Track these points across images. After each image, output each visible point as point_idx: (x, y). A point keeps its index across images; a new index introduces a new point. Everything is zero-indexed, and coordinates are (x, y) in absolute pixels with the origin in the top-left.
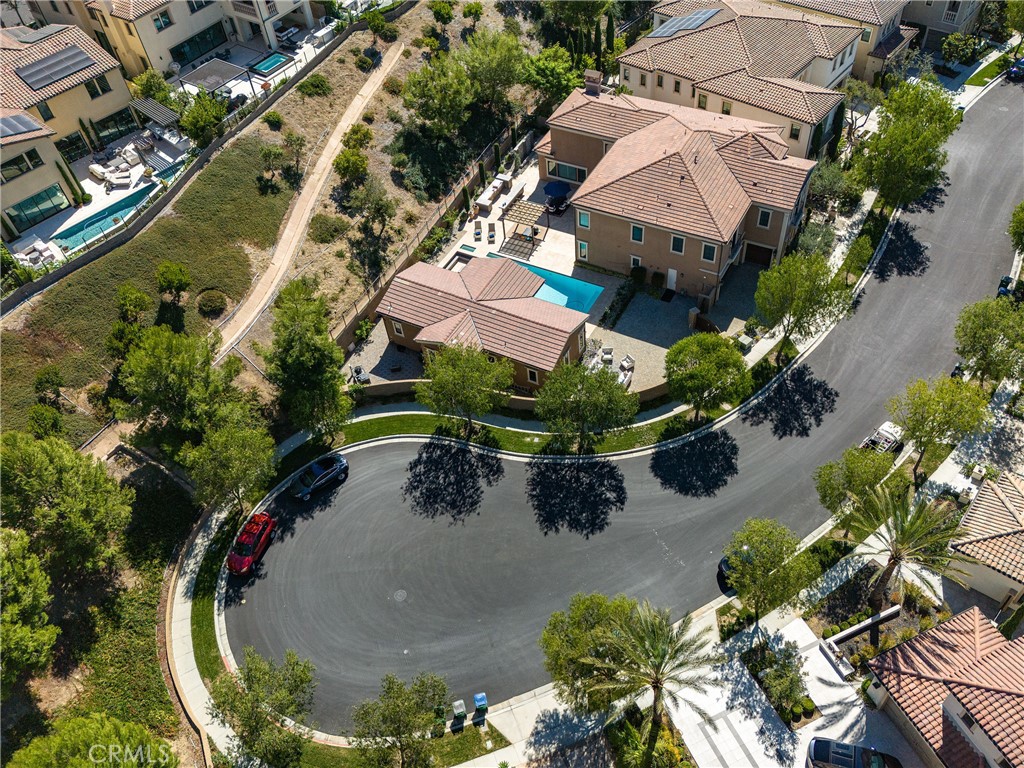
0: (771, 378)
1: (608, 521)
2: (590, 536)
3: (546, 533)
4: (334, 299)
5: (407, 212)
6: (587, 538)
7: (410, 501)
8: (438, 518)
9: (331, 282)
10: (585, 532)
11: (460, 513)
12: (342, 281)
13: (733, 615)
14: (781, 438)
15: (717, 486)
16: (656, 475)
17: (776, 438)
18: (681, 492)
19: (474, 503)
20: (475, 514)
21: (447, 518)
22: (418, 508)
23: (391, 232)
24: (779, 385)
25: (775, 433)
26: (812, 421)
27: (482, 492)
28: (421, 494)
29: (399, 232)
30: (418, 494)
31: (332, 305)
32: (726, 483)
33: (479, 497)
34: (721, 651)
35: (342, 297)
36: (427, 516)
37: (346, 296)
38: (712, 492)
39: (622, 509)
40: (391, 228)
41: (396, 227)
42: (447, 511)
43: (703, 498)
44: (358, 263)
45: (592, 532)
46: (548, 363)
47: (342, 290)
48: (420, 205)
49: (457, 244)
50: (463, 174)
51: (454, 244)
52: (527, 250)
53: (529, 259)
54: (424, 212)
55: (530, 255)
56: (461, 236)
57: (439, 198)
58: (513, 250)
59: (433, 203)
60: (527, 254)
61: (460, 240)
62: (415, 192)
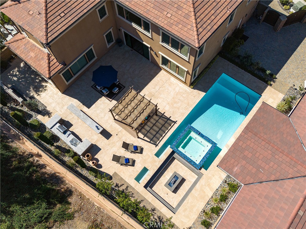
48: (74, 217)
49: (133, 186)
50: (31, 159)
51: (133, 189)
52: (160, 121)
53: (174, 122)
54: (85, 214)
55: (168, 119)
56: (122, 179)
57: (66, 191)
58: (157, 133)
59: (72, 200)
60: (166, 122)
61: (127, 180)
62: (51, 220)
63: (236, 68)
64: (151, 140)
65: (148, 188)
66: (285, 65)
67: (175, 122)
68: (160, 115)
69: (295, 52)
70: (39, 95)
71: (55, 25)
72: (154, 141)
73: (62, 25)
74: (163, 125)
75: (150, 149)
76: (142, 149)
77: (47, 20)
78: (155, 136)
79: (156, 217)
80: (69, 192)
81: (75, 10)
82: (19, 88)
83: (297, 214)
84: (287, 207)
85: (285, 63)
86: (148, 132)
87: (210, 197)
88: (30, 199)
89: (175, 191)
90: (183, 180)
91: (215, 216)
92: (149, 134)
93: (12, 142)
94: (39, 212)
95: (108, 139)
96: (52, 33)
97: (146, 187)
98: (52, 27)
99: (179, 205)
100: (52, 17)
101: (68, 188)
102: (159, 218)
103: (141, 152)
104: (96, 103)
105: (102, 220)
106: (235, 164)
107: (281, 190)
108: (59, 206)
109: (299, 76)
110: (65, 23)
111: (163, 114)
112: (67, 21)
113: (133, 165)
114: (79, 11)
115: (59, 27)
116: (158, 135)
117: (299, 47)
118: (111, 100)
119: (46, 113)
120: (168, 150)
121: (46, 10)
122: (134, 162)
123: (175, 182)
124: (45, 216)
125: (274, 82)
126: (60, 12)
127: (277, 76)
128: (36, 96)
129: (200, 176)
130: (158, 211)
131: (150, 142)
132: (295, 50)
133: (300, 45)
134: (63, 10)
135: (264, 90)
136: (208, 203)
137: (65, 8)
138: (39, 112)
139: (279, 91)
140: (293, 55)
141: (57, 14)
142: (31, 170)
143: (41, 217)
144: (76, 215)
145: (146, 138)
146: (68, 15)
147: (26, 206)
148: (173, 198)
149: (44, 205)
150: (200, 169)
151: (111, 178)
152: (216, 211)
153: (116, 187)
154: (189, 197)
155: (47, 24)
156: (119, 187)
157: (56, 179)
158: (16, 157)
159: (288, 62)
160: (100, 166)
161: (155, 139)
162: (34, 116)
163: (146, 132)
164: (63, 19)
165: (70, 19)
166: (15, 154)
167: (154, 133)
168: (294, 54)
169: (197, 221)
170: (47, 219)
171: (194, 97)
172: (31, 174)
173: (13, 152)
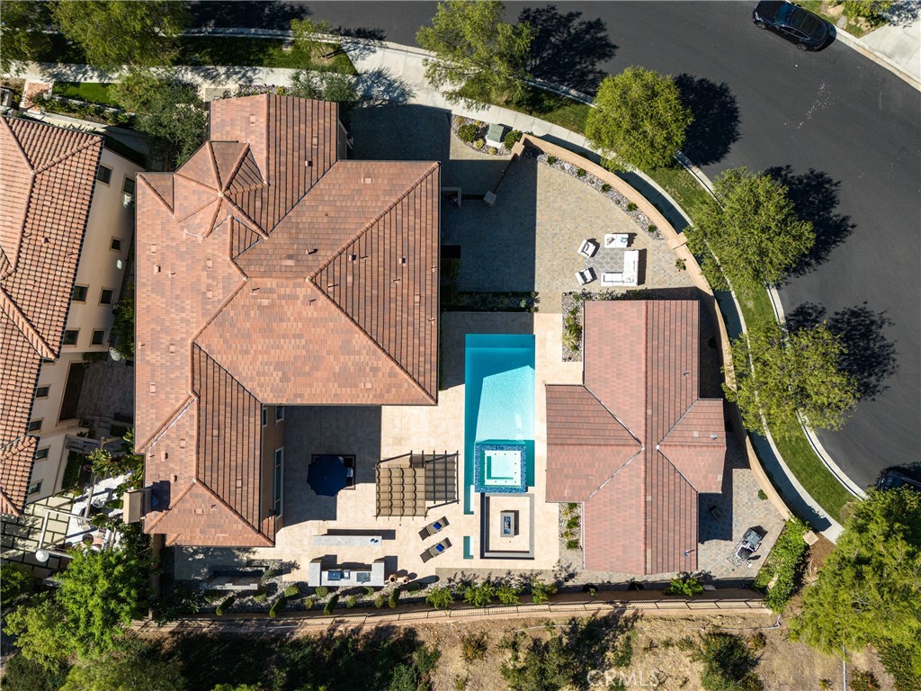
0: (532, 87)
1: (808, 172)
2: (835, 181)
3: (853, 226)
4: (688, 643)
5: (468, 659)
6: (839, 182)
7: (886, 381)
8: (889, 340)
9: (667, 667)
10: (834, 188)
11: (873, 323)
12: (654, 654)
13: (857, 21)
14: (615, 47)
15: (711, 87)
16: (726, 151)
17: (617, 52)
18: (736, 117)
19: (854, 314)
20: (867, 306)
21: (885, 331)
22: (890, 367)
23: (522, 656)
24: (538, 77)
25: (610, 57)
26: (576, 22)
27: (837, 314)
28: (870, 375)
29: (514, 646)
30: (873, 379)
31: (697, 640)
32: (703, 80)
33: (843, 315)
34: (895, 18)
35: (676, 638)
36: (893, 352)
37: (671, 635)
38: (721, 88)
39: (788, 167)
40: (516, 658)
41: (509, 654)
42: (877, 336)
43: (733, 93)
44: (610, 654)
45: (829, 181)
46: (690, 309)
47: (667, 644)
48: (440, 652)
49: (469, 567)
50: (337, 634)
51: (471, 569)
52: (437, 466)
53: (455, 455)
54: (448, 640)
55: (446, 456)
56: (449, 569)
57: (406, 634)
58: (446, 484)
59: (422, 636)
60: (446, 463)
61: (456, 567)
62: (424, 674)
63: (477, 316)
64: (446, 499)
65: (486, 555)
66: (536, 261)
67: (457, 454)
68: (432, 458)
69: (537, 227)
70: (254, 553)
71: (244, 504)
72: (450, 498)
73: (251, 495)
74: (446, 470)
75: (453, 511)
76: (444, 519)
77: (231, 508)
78: (446, 491)
79: (517, 578)
80: (411, 632)
81: (245, 464)
82: (219, 563)
83: (646, 502)
84: (634, 502)
85: (534, 259)
86: (434, 492)
87: (558, 512)
88: (384, 675)
89: (516, 532)
90: (516, 513)
91: (575, 529)
92: (437, 495)
93: (293, 633)
94: (406, 677)
95: (394, 538)
96: (250, 516)
97: (482, 557)
98: (244, 509)
99: (532, 545)
100: (233, 498)
101: (405, 629)
102: (521, 576)
103: (447, 523)
104: (338, 505)
105: (469, 632)
106: (562, 488)
107: (620, 486)
108: (415, 656)
109: (563, 268)
110: (251, 490)
111: (434, 455)
112: (251, 485)
113: (449, 545)
114: (251, 460)
115: (250, 501)
116: (449, 488)
117: (538, 213)
118: (353, 487)
119: (287, 568)
120: (475, 498)
121: (218, 496)
122: (447, 540)
123: (509, 525)
124: (415, 676)
125: (538, 301)
126: (233, 483)
127: (536, 290)
128: (252, 557)
129: (532, 497)
130: (515, 570)
131: (447, 503)
132: (535, 225)
133: (538, 209)
134: (233, 478)
135: (533, 323)
136: (560, 522)
137: (233, 473)
138: (279, 572)
139: (552, 312)
140: (537, 236)
141: (233, 489)
142: (350, 646)
143: (413, 681)
144: (440, 648)
145: (438, 503)
146: (245, 477)
147: (388, 685)
148: (519, 541)
149: (403, 668)
150: (527, 491)
151: (436, 579)
152: (574, 523)
153: (450, 582)
154: (536, 530)
155: (236, 512)
156: (453, 581)
157: (385, 631)
158: (318, 646)
159: (537, 253)
160: (414, 575)
161: (449, 495)
162: (277, 582)
163: (432, 495)
164: (245, 488)
165: (251, 480)
166: (312, 643)
167: (443, 488)
168: (537, 232)
169: (561, 549)
170: (419, 678)
171: (454, 400)
172: (354, 650)
173: (308, 644)
